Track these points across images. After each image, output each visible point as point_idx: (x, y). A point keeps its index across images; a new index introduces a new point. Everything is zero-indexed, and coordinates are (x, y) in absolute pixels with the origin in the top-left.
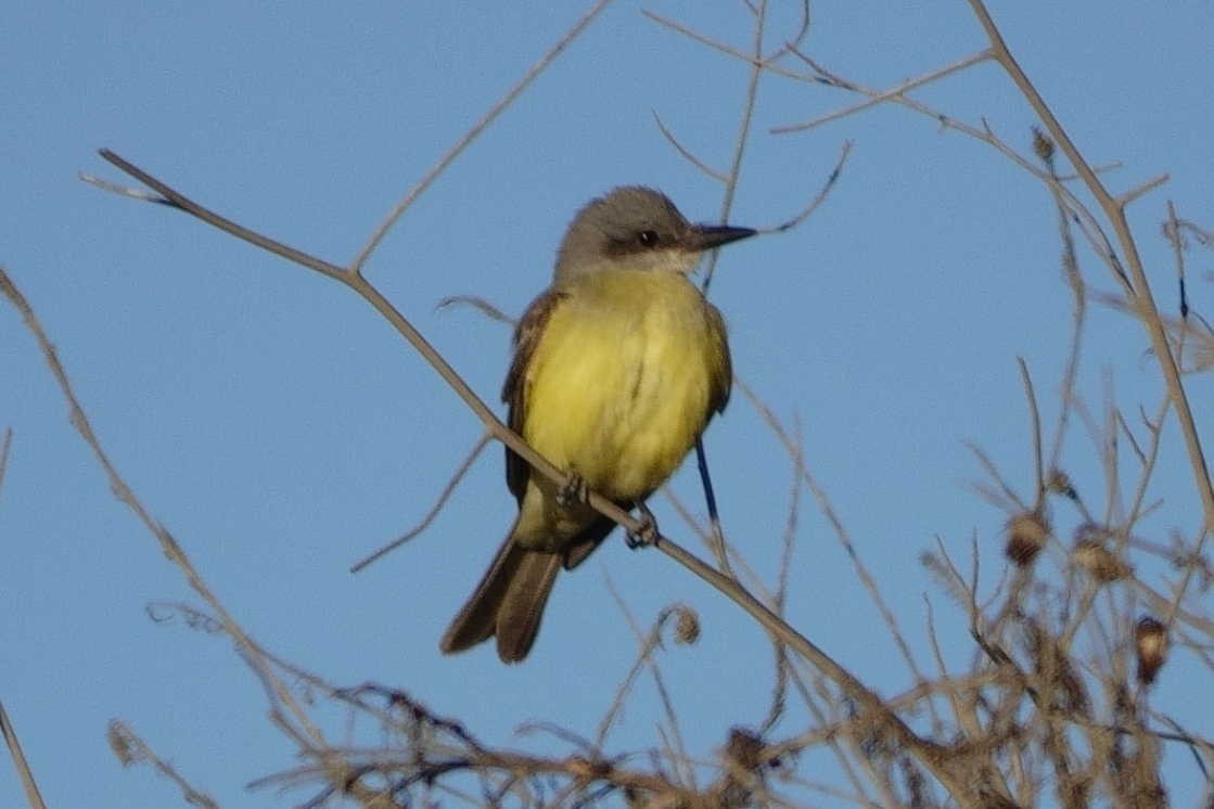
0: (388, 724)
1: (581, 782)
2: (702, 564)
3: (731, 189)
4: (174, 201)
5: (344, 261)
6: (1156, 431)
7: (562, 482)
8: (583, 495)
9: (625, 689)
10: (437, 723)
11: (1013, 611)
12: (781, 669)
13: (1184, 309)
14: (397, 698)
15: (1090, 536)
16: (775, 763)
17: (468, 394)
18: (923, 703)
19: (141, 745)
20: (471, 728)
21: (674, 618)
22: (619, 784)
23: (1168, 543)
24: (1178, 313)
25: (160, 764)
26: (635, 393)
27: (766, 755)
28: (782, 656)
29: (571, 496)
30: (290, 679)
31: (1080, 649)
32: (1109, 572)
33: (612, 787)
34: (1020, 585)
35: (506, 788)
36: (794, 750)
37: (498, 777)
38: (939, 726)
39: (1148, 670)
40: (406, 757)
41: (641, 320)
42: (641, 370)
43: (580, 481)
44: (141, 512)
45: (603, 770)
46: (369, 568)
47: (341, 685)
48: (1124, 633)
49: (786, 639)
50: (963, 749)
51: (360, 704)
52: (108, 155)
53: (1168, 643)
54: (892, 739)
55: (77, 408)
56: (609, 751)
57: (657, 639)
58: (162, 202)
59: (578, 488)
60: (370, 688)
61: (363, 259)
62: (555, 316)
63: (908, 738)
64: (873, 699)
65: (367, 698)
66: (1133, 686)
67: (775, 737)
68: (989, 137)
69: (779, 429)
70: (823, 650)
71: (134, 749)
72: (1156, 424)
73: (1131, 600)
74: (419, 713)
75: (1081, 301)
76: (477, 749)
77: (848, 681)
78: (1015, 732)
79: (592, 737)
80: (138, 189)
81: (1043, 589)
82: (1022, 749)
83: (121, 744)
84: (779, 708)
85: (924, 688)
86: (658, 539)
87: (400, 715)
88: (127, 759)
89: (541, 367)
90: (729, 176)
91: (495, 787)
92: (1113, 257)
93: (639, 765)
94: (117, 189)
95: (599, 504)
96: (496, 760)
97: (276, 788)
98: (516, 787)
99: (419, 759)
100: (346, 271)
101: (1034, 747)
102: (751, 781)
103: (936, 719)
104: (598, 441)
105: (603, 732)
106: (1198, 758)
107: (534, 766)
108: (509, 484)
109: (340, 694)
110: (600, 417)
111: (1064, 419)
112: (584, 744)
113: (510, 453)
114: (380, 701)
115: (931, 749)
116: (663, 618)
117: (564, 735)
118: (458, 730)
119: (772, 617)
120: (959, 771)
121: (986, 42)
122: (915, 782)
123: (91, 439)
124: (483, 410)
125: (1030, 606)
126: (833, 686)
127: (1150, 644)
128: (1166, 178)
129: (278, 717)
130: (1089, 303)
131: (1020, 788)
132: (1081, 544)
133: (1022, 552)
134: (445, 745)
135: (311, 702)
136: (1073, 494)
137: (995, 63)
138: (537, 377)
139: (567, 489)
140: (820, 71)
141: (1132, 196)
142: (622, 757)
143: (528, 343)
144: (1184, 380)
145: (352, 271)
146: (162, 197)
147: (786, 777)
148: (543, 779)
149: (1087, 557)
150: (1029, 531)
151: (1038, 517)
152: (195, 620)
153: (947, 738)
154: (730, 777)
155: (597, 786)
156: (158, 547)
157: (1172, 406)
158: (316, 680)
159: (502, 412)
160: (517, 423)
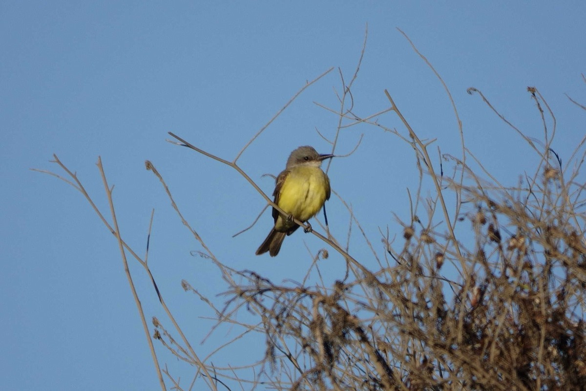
0: (250, 280)
1: (299, 294)
2: (323, 237)
3: (335, 146)
4: (188, 145)
5: (232, 161)
6: (435, 203)
7: (287, 216)
8: (292, 219)
9: (310, 270)
10: (263, 280)
11: (406, 251)
12: (347, 266)
13: (442, 173)
14: (253, 274)
15: (424, 232)
16: (347, 289)
17: (263, 194)
18: (383, 274)
19: (189, 286)
20: (271, 280)
21: (322, 252)
22: (308, 294)
23: (444, 233)
24: (440, 174)
25: (194, 290)
26: (307, 197)
27: (345, 287)
28: (348, 263)
29: (290, 219)
30: (226, 269)
31: (422, 261)
32: (429, 241)
33: (306, 295)
34: (407, 244)
35: (280, 295)
36: (351, 286)
37: (278, 293)
38: (387, 280)
39: (439, 266)
40: (255, 288)
41: (309, 179)
42: (308, 192)
43: (292, 216)
44: (190, 227)
45: (304, 291)
46: (238, 236)
47: (238, 270)
48: (433, 256)
49: (349, 259)
50: (393, 285)
51: (244, 275)
52: (170, 133)
53: (444, 259)
54: (375, 283)
55: (173, 202)
56: (306, 286)
57: (318, 258)
58: (185, 146)
59: (291, 217)
60: (246, 271)
61: (236, 160)
62: (288, 177)
63: (379, 283)
64: (370, 273)
65: (245, 274)
66: (435, 269)
67: (347, 282)
68: (396, 133)
69: (347, 206)
70: (358, 261)
71: (188, 287)
72: (435, 202)
73: (435, 248)
74: (258, 277)
75: (421, 174)
76: (273, 286)
77: (364, 269)
78: (406, 281)
79: (301, 282)
80: (180, 143)
81: (413, 245)
82: (408, 285)
83: (184, 286)
84: (347, 276)
85: (383, 270)
86: (312, 230)
87: (253, 278)
88: (186, 290)
89: (284, 190)
90: (334, 142)
91: (277, 296)
92: (424, 159)
93: (313, 290)
94: (175, 143)
95: (296, 221)
96: (278, 289)
97: (224, 296)
98: (283, 296)
99: (258, 288)
100: (231, 163)
101: (411, 284)
102: (341, 293)
103: (386, 278)
104: (296, 208)
105: (304, 281)
106: (451, 287)
107: (287, 290)
108: (273, 216)
109: (238, 273)
110: (296, 203)
111: (418, 203)
112: (299, 284)
113: (274, 208)
114: (248, 275)
115: (385, 286)
116: (319, 252)
117: (295, 282)
118: (268, 281)
119: (345, 253)
120: (392, 291)
121: (391, 106)
122: (381, 294)
123: (177, 210)
124: (267, 198)
125: (410, 250)
126: (360, 271)
127: (440, 259)
128: (436, 139)
129: (224, 277)
130: (424, 174)
131: (408, 294)
132: (422, 234)
133: (408, 236)
134: (265, 285)
135: (231, 275)
136: (419, 222)
137: (393, 110)
138: (283, 192)
139: (288, 218)
140: (356, 117)
141: (427, 144)
142: (309, 288)
143: (281, 183)
144: (441, 191)
145: (233, 163)
146: (185, 144)
147: (350, 292)
148: (289, 293)
149: (424, 237)
150: (409, 231)
151: (412, 227)
152: (202, 255)
153: (389, 282)
154: (336, 292)
155: (303, 295)
156: (194, 236)
157: (439, 197)
158: (233, 270)
159: (272, 198)
160: (276, 201)
